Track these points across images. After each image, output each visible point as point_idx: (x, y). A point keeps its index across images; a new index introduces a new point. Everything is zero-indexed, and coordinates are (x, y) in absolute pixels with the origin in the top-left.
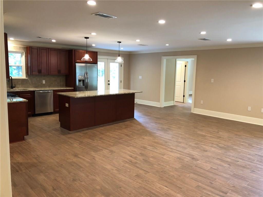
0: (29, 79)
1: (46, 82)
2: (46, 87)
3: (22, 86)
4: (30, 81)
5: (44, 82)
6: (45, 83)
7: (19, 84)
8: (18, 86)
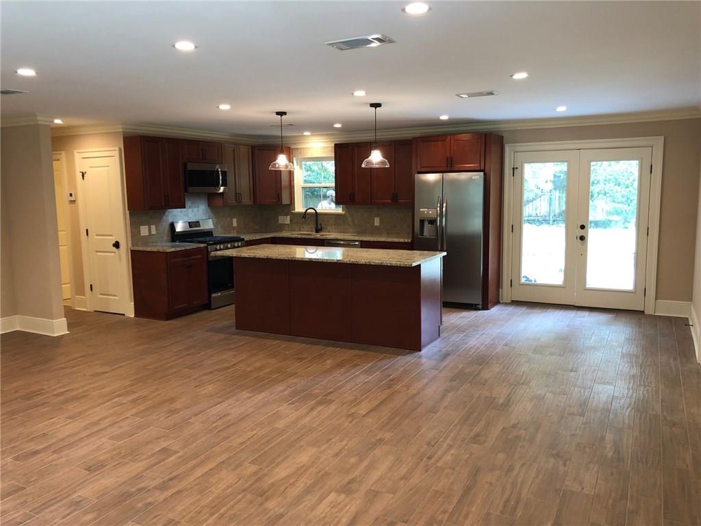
0: (347, 215)
1: (381, 222)
2: (380, 234)
3: (335, 229)
4: (349, 219)
5: (377, 222)
6: (378, 225)
7: (332, 225)
8: (329, 228)
